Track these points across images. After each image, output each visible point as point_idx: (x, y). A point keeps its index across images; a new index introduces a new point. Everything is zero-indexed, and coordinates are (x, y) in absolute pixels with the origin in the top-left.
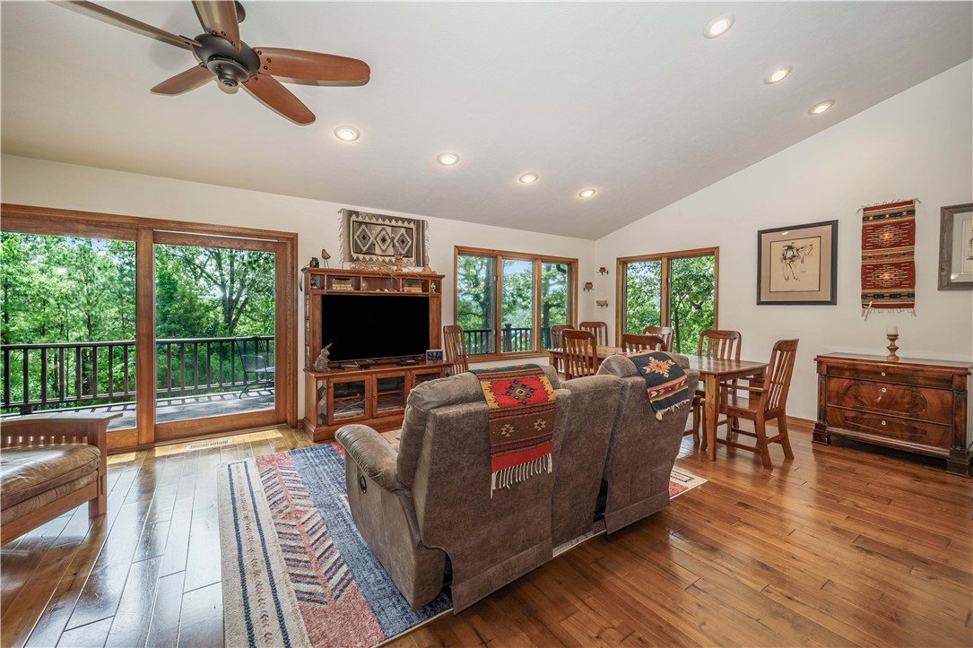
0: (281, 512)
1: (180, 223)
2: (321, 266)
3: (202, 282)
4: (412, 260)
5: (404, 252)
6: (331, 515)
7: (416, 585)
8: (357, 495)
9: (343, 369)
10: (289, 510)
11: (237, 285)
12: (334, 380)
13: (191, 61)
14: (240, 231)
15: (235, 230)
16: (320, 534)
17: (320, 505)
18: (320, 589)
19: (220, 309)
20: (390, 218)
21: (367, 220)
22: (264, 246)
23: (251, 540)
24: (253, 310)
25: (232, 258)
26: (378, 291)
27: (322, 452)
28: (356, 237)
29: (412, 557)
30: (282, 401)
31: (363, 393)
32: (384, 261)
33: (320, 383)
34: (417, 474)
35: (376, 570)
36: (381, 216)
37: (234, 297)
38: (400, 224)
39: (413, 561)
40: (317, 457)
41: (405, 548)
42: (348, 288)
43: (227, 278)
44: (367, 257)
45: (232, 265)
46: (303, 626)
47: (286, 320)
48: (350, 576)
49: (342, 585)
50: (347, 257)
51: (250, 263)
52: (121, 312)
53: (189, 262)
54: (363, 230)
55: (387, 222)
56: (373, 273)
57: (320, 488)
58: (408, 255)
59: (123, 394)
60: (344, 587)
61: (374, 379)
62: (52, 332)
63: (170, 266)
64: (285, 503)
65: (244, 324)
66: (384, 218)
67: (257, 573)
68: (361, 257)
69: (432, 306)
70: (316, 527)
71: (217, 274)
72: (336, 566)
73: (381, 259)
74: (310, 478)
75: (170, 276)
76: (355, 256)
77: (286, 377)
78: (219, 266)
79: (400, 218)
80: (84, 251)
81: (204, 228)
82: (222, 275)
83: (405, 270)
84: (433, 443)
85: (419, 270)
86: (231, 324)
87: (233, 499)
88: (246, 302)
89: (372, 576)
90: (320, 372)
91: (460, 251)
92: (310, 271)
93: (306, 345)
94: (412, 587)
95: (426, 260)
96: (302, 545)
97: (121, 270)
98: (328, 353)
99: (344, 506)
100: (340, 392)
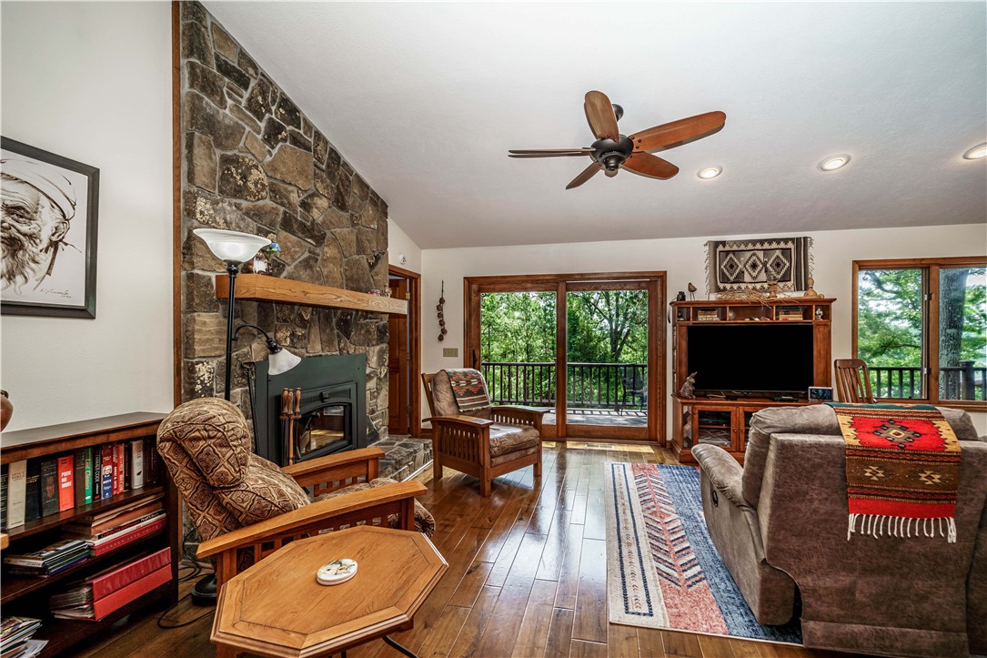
0: (649, 509)
1: (581, 275)
2: (688, 299)
3: (595, 316)
4: (789, 284)
5: (779, 277)
6: (691, 525)
7: (761, 600)
8: (710, 508)
9: (708, 398)
10: (655, 509)
11: (621, 318)
12: (699, 407)
13: (588, 161)
14: (621, 275)
15: (617, 275)
16: (679, 535)
17: (681, 514)
18: (676, 575)
19: (608, 340)
20: (762, 242)
21: (735, 248)
22: (639, 286)
23: (626, 520)
24: (634, 341)
25: (617, 295)
26: (747, 320)
27: (686, 472)
28: (722, 267)
29: (757, 571)
30: (653, 422)
31: (729, 424)
32: (754, 288)
33: (686, 409)
34: (761, 494)
35: (727, 582)
36: (750, 241)
37: (619, 330)
38: (774, 245)
39: (758, 576)
40: (681, 475)
41: (750, 562)
42: (714, 318)
43: (613, 312)
44: (735, 286)
45: (617, 300)
46: (660, 591)
47: (657, 349)
48: (702, 576)
49: (694, 580)
50: (713, 287)
51: (631, 298)
52: (545, 342)
53: (587, 300)
54: (731, 259)
55: (758, 246)
56: (741, 302)
57: (682, 501)
58: (785, 279)
59: (547, 401)
60: (697, 582)
61: (741, 411)
62: (510, 356)
63: (574, 305)
64: (652, 504)
65: (627, 353)
66: (754, 242)
67: (629, 544)
68: (728, 286)
69: (818, 335)
70: (676, 530)
71: (607, 309)
72: (691, 564)
73: (750, 286)
74: (674, 490)
75: (574, 312)
76: (721, 286)
77: (656, 400)
78: (608, 303)
79: (775, 240)
80: (526, 298)
81: (597, 276)
82: (609, 310)
83: (780, 296)
84: (776, 466)
85: (800, 295)
86: (617, 352)
87: (615, 489)
88: (628, 334)
89: (723, 584)
90: (686, 398)
91: (860, 265)
92: (676, 304)
93: (674, 373)
94: (758, 601)
95: (810, 281)
96: (663, 538)
97: (545, 310)
98: (693, 380)
99: (702, 521)
100: (705, 420)
